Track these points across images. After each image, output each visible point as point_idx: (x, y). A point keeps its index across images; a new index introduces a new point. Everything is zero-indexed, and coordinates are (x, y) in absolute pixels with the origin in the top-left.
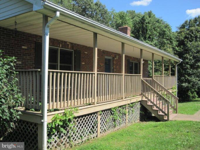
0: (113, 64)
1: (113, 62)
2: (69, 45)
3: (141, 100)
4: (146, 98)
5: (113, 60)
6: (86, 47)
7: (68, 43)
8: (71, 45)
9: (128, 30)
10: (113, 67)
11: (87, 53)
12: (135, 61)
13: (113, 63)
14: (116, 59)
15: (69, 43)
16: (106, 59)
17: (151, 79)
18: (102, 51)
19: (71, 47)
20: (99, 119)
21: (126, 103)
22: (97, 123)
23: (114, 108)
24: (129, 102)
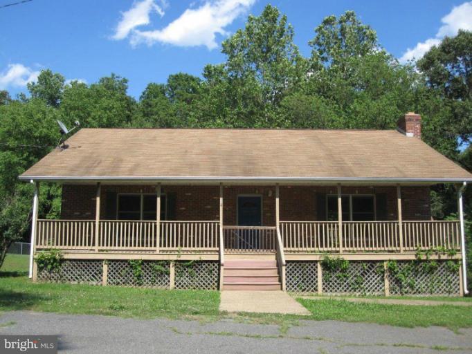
5: (263, 198)
9: (407, 122)
10: (263, 210)
11: (190, 194)
13: (264, 203)
14: (269, 196)
20: (105, 268)
21: (166, 258)
22: (102, 271)
23: (132, 261)
24: (175, 258)
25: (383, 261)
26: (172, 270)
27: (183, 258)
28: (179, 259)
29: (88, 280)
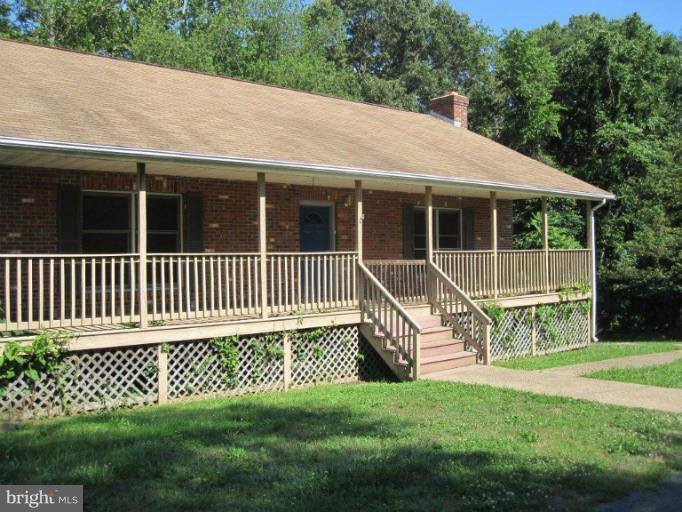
0: (336, 222)
1: (336, 215)
2: (161, 182)
3: (359, 321)
4: (371, 316)
5: (336, 209)
6: (226, 181)
7: (157, 178)
8: (168, 182)
9: (455, 106)
10: (336, 229)
11: (226, 197)
12: (442, 205)
13: (337, 218)
14: (346, 205)
15: (161, 178)
16: (303, 209)
17: (423, 262)
18: (285, 187)
19: (168, 186)
20: (163, 361)
21: (278, 327)
22: (156, 370)
23: (219, 339)
24: (293, 325)
25: (530, 306)
26: (287, 349)
27: (307, 324)
28: (301, 327)
29: (125, 395)
